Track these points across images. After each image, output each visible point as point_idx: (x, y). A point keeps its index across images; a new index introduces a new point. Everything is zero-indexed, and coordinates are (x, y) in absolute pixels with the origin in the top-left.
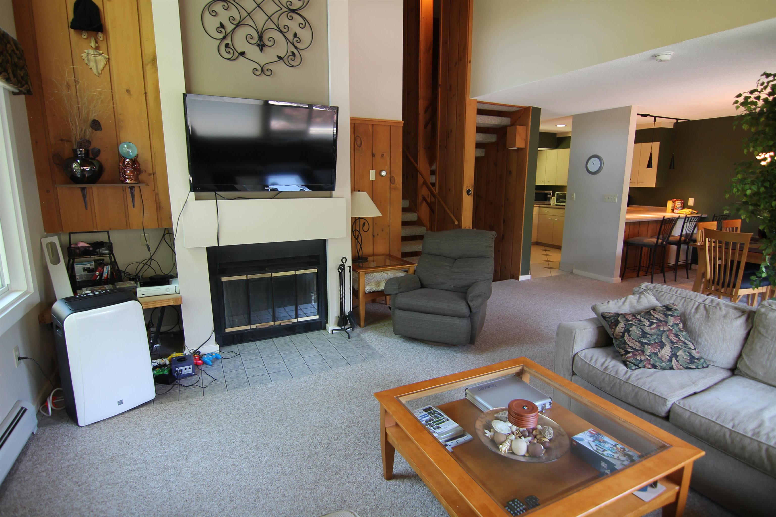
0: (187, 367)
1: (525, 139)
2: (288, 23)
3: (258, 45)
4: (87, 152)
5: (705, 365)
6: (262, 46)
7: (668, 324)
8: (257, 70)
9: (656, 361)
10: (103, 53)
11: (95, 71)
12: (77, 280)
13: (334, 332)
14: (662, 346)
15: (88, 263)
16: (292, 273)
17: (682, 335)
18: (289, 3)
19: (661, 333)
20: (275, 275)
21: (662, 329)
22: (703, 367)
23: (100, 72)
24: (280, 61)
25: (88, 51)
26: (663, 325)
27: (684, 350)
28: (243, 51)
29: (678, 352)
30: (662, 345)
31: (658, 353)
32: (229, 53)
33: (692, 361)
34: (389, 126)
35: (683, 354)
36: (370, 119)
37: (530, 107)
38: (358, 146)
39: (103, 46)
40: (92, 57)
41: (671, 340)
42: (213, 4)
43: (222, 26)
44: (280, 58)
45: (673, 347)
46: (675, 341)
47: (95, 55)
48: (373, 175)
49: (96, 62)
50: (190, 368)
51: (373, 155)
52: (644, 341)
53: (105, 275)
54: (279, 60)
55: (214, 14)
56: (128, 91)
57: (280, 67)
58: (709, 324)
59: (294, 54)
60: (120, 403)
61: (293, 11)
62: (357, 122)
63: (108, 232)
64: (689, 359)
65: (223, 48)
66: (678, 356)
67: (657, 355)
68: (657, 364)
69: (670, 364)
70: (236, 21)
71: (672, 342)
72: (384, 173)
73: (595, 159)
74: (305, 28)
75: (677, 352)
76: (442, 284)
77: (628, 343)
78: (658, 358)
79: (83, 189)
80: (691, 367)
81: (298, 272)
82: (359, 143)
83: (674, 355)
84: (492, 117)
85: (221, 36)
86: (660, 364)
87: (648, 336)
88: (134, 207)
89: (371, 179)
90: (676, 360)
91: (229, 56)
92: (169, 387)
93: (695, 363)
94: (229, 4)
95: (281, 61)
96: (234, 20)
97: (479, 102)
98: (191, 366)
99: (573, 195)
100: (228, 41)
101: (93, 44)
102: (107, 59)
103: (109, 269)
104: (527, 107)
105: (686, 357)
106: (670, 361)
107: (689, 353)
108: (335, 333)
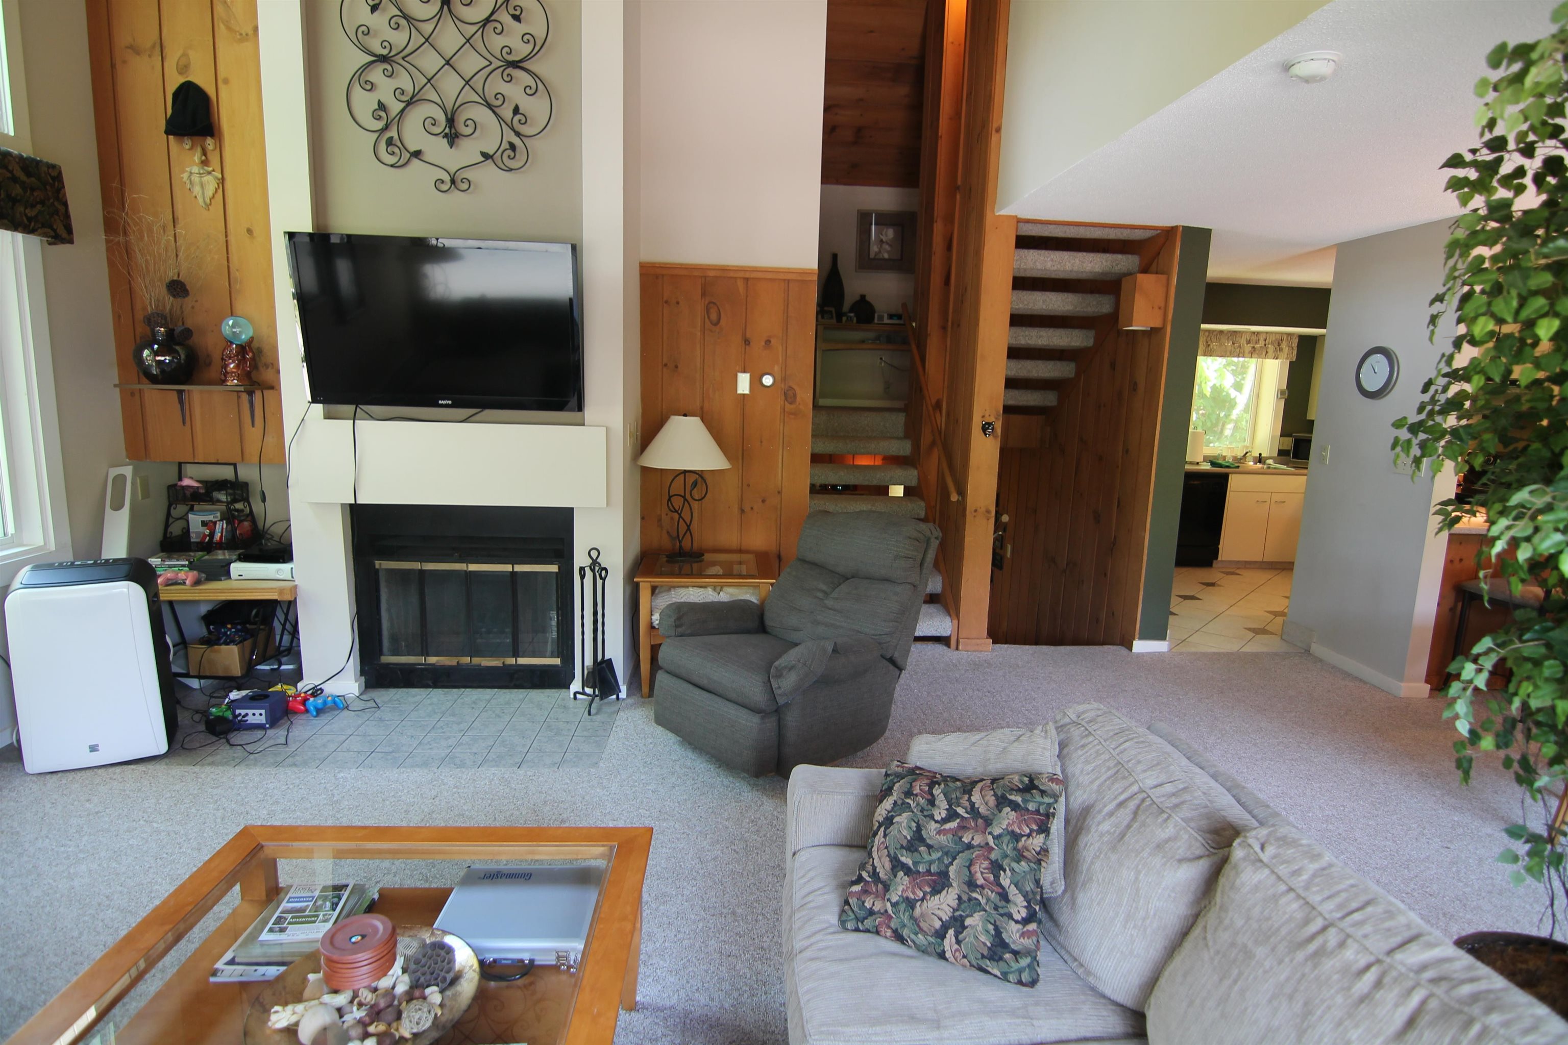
0: (257, 712)
1: (1162, 305)
2: (505, 88)
3: (446, 136)
4: (170, 333)
5: (1025, 977)
6: (453, 137)
7: (989, 830)
8: (443, 182)
9: (904, 926)
10: (213, 171)
11: (200, 200)
12: (192, 540)
13: (579, 696)
14: (939, 887)
15: (210, 513)
16: (508, 568)
17: (1012, 870)
18: (506, 49)
19: (959, 848)
20: (473, 567)
21: (966, 840)
22: (1020, 982)
23: (208, 201)
24: (488, 161)
25: (191, 170)
26: (977, 829)
27: (989, 914)
28: (418, 149)
29: (971, 916)
30: (940, 882)
31: (918, 904)
32: (393, 153)
33: (995, 953)
34: (784, 280)
35: (980, 924)
36: (737, 266)
37: (1177, 227)
38: (711, 323)
39: (214, 159)
40: (196, 178)
41: (971, 875)
42: (366, 71)
43: (382, 106)
44: (486, 156)
45: (965, 898)
46: (980, 881)
47: (200, 174)
48: (744, 383)
49: (202, 186)
50: (261, 715)
51: (747, 342)
52: (906, 860)
53: (217, 536)
54: (483, 159)
55: (369, 87)
56: (249, 231)
57: (488, 175)
58: (1114, 857)
59: (513, 147)
60: (94, 749)
61: (515, 65)
62: (712, 274)
63: (235, 465)
64: (989, 945)
65: (382, 146)
66: (964, 927)
67: (913, 908)
68: (905, 933)
69: (940, 946)
70: (407, 96)
71: (971, 884)
72: (768, 380)
73: (1379, 357)
74: (536, 94)
75: (968, 916)
76: (796, 630)
77: (875, 855)
78: (912, 917)
79: (180, 392)
80: (989, 969)
81: (519, 568)
82: (714, 316)
83: (957, 923)
84: (1085, 254)
85: (380, 125)
86: (913, 936)
87: (922, 849)
88: (253, 425)
89: (740, 391)
90: (957, 938)
91: (392, 160)
92: (214, 738)
93: (1001, 963)
94: (394, 65)
95: (490, 161)
96: (403, 94)
97: (1019, 221)
98: (263, 712)
99: (1325, 450)
100: (393, 133)
101: (197, 157)
102: (219, 180)
103: (225, 526)
104: (1172, 227)
105: (983, 938)
106: (941, 935)
107: (997, 929)
108: (581, 699)
